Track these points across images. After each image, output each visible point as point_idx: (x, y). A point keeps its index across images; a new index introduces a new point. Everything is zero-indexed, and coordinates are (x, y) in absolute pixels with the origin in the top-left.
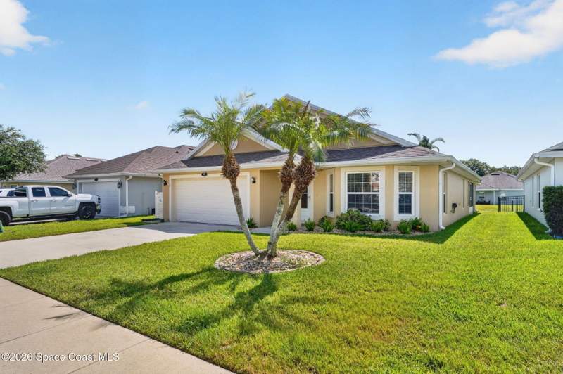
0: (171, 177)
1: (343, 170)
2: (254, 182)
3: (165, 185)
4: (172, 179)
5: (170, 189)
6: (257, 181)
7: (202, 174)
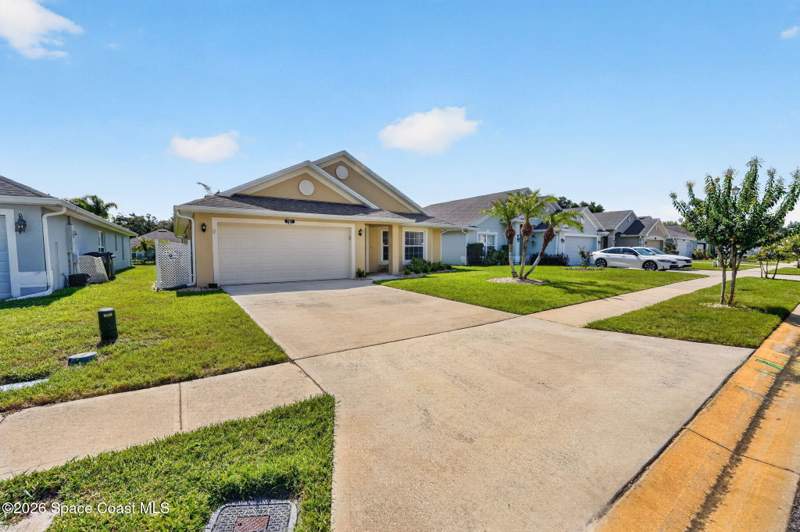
3: (204, 230)
4: (218, 223)
5: (215, 237)
6: (363, 234)
7: (286, 221)
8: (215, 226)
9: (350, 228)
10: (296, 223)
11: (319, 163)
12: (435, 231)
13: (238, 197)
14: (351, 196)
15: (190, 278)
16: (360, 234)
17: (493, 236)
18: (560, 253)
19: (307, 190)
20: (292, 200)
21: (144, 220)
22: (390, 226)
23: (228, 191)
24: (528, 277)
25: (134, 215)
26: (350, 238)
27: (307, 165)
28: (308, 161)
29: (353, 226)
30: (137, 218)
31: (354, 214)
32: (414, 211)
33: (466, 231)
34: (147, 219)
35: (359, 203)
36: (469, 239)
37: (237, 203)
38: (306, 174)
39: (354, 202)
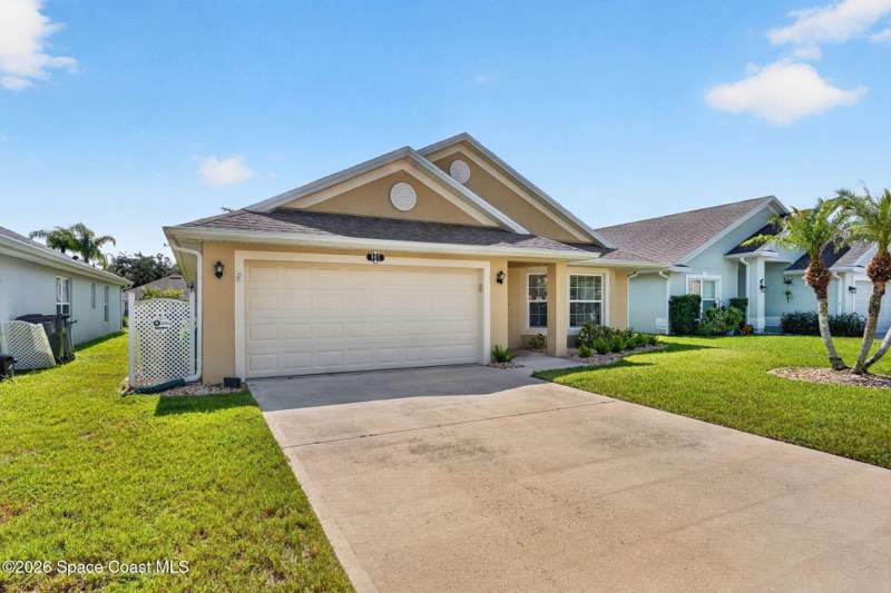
0: (240, 257)
3: (219, 275)
4: (246, 261)
5: (239, 287)
6: (505, 281)
7: (369, 257)
8: (239, 267)
9: (480, 271)
10: (388, 261)
11: (428, 153)
12: (620, 273)
13: (283, 213)
14: (480, 210)
15: (192, 368)
16: (500, 281)
17: (713, 283)
18: (848, 313)
19: (404, 200)
20: (377, 220)
21: (153, 263)
22: (551, 266)
23: (267, 202)
24: (870, 370)
25: (140, 255)
26: (481, 288)
27: (406, 155)
28: (408, 149)
29: (487, 266)
30: (144, 259)
31: (488, 244)
32: (583, 239)
33: (668, 273)
34: (157, 261)
35: (494, 225)
36: (672, 288)
37: (283, 223)
39: (485, 222)
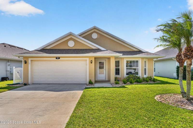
0: (30, 59)
1: (125, 59)
2: (91, 63)
3: (26, 63)
5: (30, 66)
7: (56, 58)
8: (30, 61)
9: (86, 60)
10: (61, 59)
19: (71, 44)
23: (39, 48)
27: (70, 34)
29: (88, 59)
38: (71, 38)
39: (94, 48)
